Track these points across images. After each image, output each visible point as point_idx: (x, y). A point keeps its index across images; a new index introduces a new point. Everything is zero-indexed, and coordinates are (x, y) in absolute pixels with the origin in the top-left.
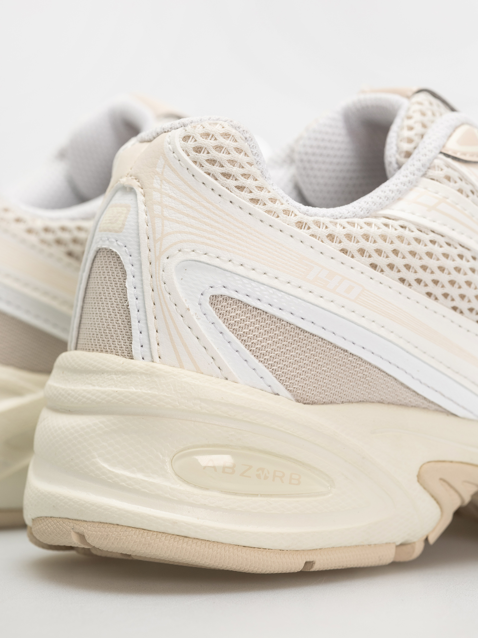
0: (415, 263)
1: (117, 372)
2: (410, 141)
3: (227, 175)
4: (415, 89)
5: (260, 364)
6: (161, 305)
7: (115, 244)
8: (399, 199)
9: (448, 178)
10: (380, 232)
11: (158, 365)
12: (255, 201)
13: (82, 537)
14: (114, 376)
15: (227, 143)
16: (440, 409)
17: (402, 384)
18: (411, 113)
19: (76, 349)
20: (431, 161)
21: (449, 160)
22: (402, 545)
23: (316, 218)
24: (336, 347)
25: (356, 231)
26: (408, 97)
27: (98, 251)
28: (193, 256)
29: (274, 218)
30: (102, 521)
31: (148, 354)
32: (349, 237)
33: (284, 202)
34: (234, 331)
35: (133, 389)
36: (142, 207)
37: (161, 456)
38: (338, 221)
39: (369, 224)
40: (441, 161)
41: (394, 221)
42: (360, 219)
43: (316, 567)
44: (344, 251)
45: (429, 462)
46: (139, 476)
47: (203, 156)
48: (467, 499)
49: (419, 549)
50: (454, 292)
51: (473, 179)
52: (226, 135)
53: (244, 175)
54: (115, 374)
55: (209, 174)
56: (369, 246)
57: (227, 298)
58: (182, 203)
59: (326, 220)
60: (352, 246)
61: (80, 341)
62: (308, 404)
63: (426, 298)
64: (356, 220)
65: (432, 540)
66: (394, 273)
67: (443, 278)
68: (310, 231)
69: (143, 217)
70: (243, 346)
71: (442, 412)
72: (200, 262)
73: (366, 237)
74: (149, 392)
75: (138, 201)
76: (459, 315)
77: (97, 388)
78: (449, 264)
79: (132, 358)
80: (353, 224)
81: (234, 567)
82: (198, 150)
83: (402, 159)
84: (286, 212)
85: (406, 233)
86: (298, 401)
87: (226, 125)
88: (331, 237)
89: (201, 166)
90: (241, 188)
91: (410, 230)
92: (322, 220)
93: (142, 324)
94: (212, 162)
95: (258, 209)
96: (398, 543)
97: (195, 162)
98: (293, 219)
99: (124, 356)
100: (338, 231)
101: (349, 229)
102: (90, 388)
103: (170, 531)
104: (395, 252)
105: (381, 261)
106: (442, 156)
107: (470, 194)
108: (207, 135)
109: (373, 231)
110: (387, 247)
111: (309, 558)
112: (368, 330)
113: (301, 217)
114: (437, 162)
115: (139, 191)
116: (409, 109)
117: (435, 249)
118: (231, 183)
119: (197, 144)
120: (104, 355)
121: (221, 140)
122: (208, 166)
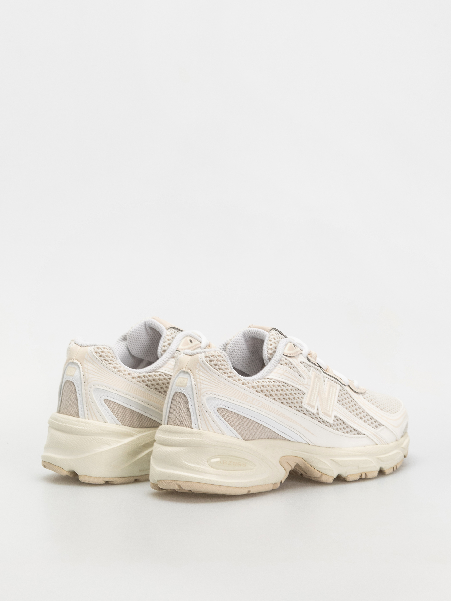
0: (278, 393)
1: (188, 433)
2: (271, 349)
3: (220, 369)
4: (270, 329)
5: (233, 429)
6: (202, 411)
7: (184, 391)
8: (272, 372)
9: (286, 364)
10: (267, 384)
11: (201, 431)
12: (229, 377)
13: (179, 486)
14: (187, 435)
15: (220, 358)
16: (286, 439)
17: (274, 432)
18: (270, 339)
19: (167, 424)
20: (281, 359)
21: (286, 357)
22: (275, 484)
23: (248, 381)
24: (255, 422)
25: (260, 384)
26: (268, 331)
27: (176, 393)
28: (211, 395)
29: (235, 382)
30: (187, 481)
31: (198, 427)
32: (258, 386)
33: (238, 376)
34: (225, 419)
35: (194, 439)
36: (193, 379)
37: (204, 459)
38: (254, 381)
39: (263, 382)
40: (284, 358)
41: (271, 380)
42: (261, 380)
43: (251, 492)
44: (257, 391)
45: (282, 457)
46: (198, 466)
47: (212, 363)
48: (293, 467)
49: (279, 485)
50: (289, 401)
51: (293, 363)
52: (219, 356)
53: (226, 369)
54: (187, 434)
55: (215, 369)
56: (264, 389)
57: (222, 408)
58: (207, 378)
59: (251, 381)
60: (259, 389)
61: (169, 422)
62: (247, 440)
63: (281, 404)
64: (259, 381)
65: (283, 482)
66: (272, 397)
67: (286, 397)
68: (246, 386)
69: (193, 383)
70: (227, 424)
71: (286, 440)
72: (214, 397)
73: (263, 386)
74: (200, 439)
75: (191, 377)
76: (291, 409)
77: (181, 438)
78: (288, 393)
79: (192, 428)
80: (258, 382)
81: (224, 493)
82: (211, 361)
83: (270, 356)
84: (239, 380)
85: (275, 384)
86: (244, 440)
87: (218, 352)
88: (253, 387)
89: (212, 366)
90: (225, 373)
91: (276, 382)
92: (250, 381)
93: (195, 418)
94: (216, 365)
95: (230, 379)
96: (273, 484)
97: (210, 365)
98: (241, 382)
99: (189, 428)
100: (255, 385)
101: (258, 384)
102: (179, 438)
103: (209, 483)
104: (272, 390)
105: (268, 394)
106: (284, 356)
107: (293, 368)
108: (213, 356)
109: (265, 384)
110: (269, 389)
111: (249, 490)
112: (265, 416)
113: (243, 381)
114: (283, 358)
115: (191, 374)
116: (269, 338)
117: (284, 388)
118: (221, 371)
119: (210, 359)
120: (181, 427)
121: (218, 358)
122: (214, 366)
